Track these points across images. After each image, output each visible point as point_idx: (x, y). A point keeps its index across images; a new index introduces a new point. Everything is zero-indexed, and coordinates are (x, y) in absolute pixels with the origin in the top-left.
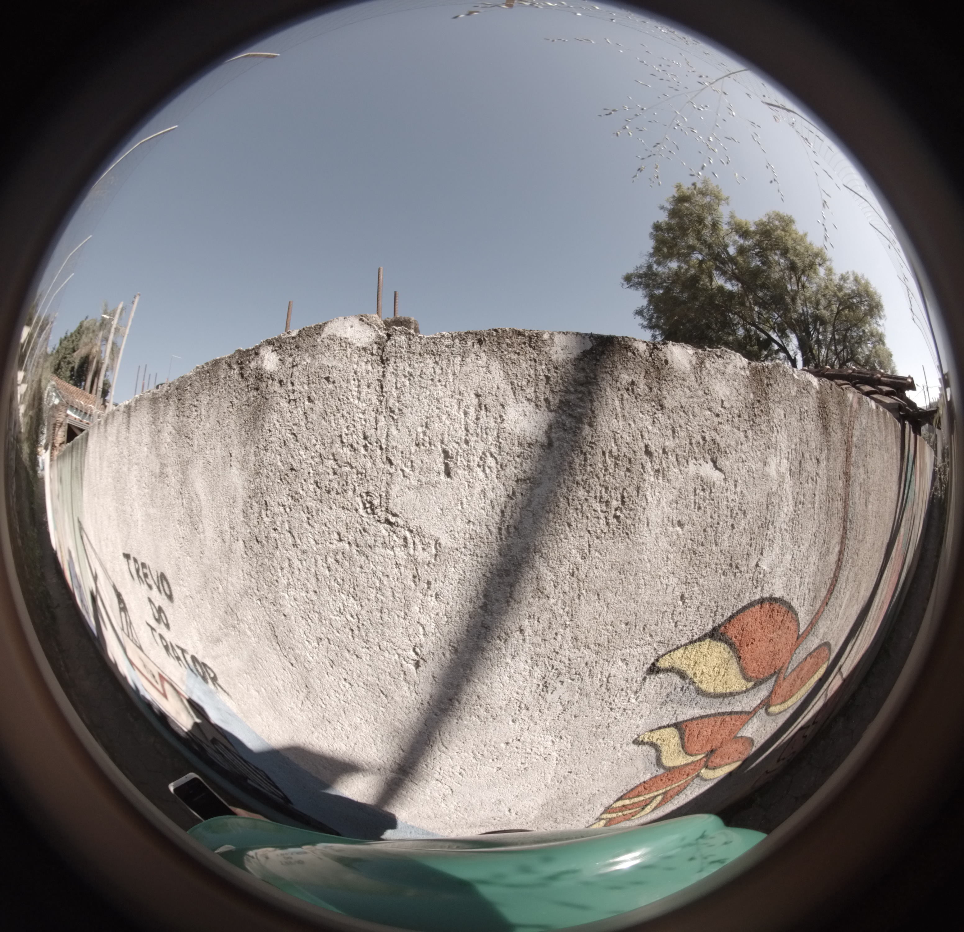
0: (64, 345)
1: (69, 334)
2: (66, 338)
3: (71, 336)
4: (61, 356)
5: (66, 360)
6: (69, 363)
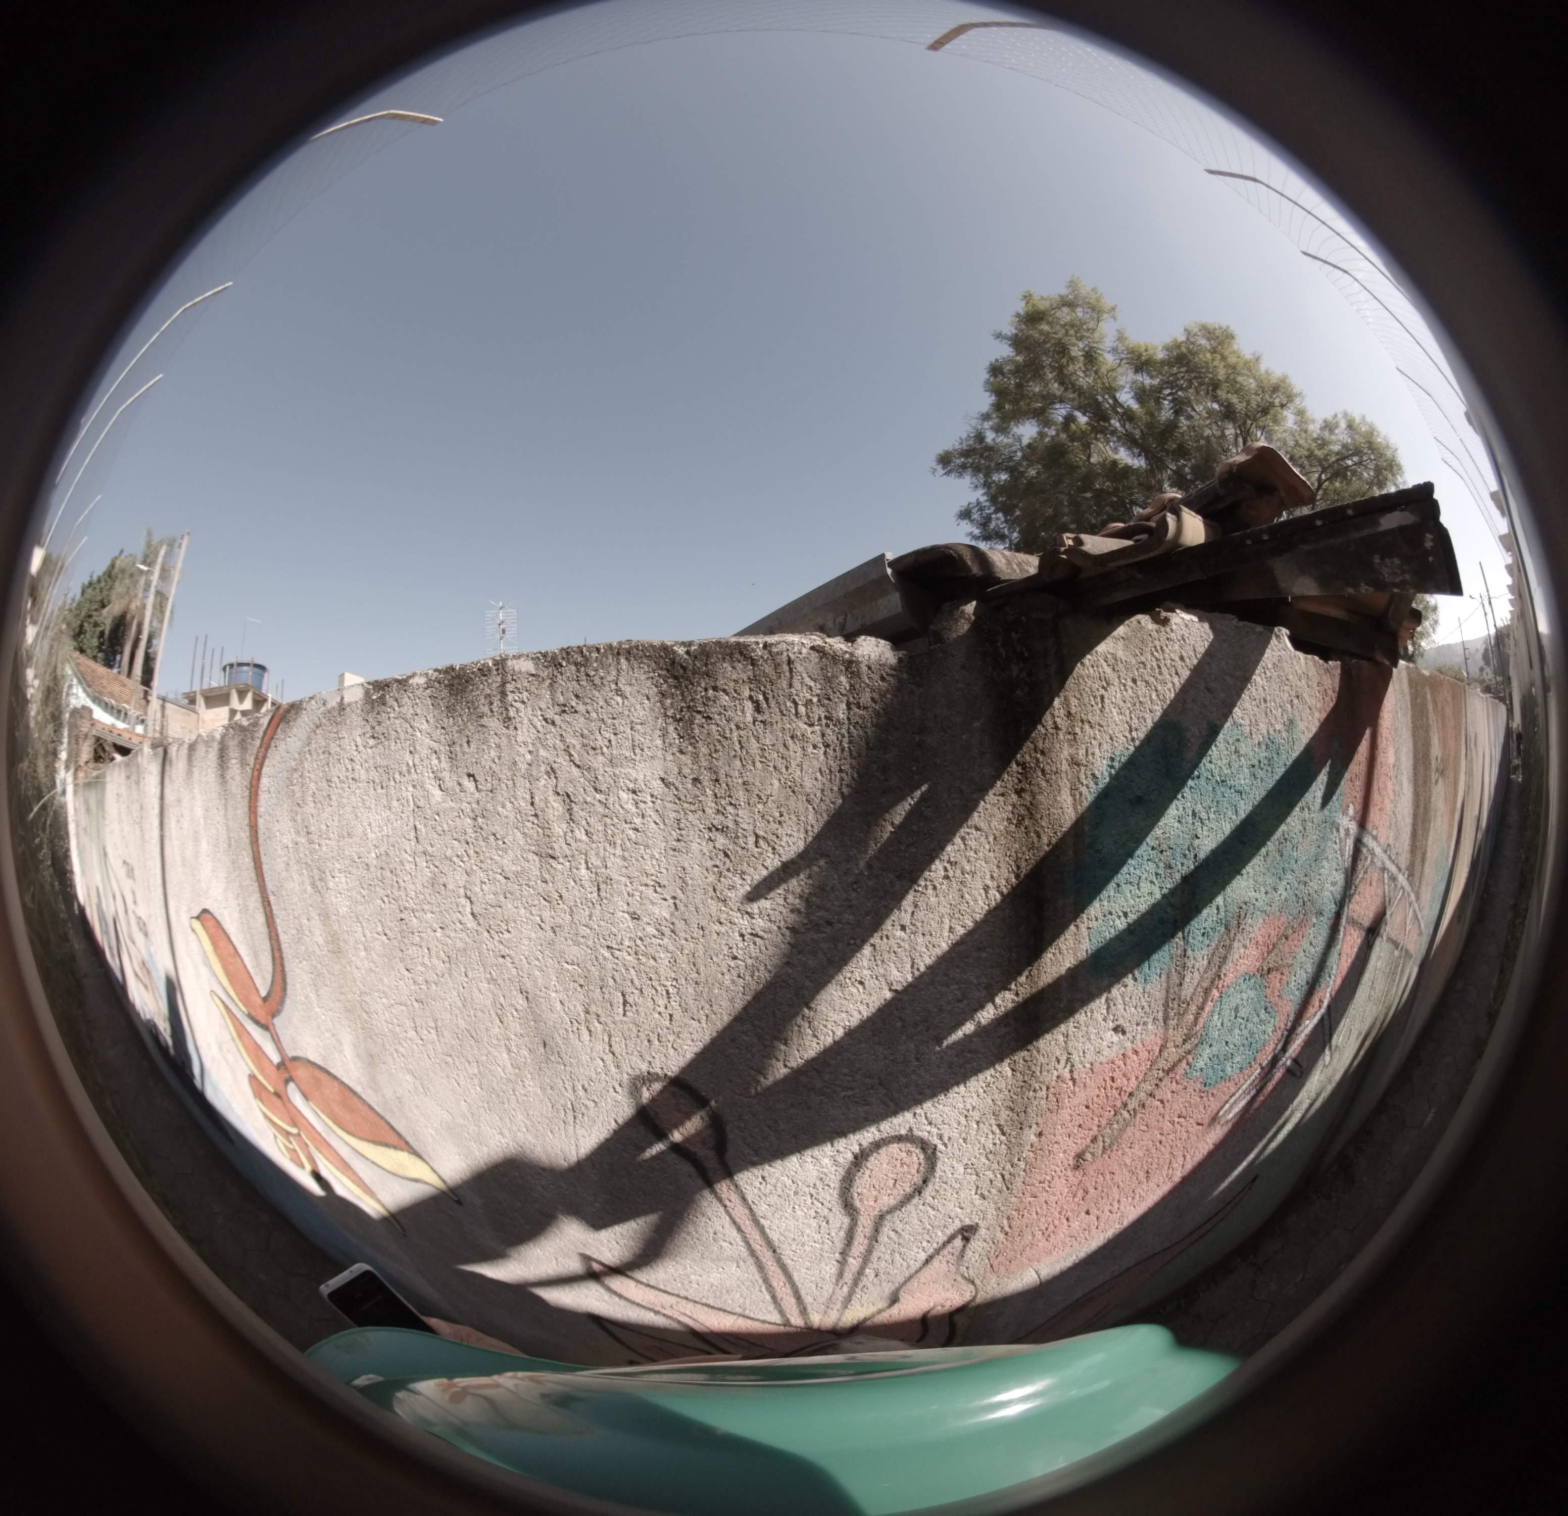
0: (87, 596)
1: (95, 578)
2: (90, 584)
3: (99, 581)
4: (83, 614)
5: (92, 620)
6: (96, 625)
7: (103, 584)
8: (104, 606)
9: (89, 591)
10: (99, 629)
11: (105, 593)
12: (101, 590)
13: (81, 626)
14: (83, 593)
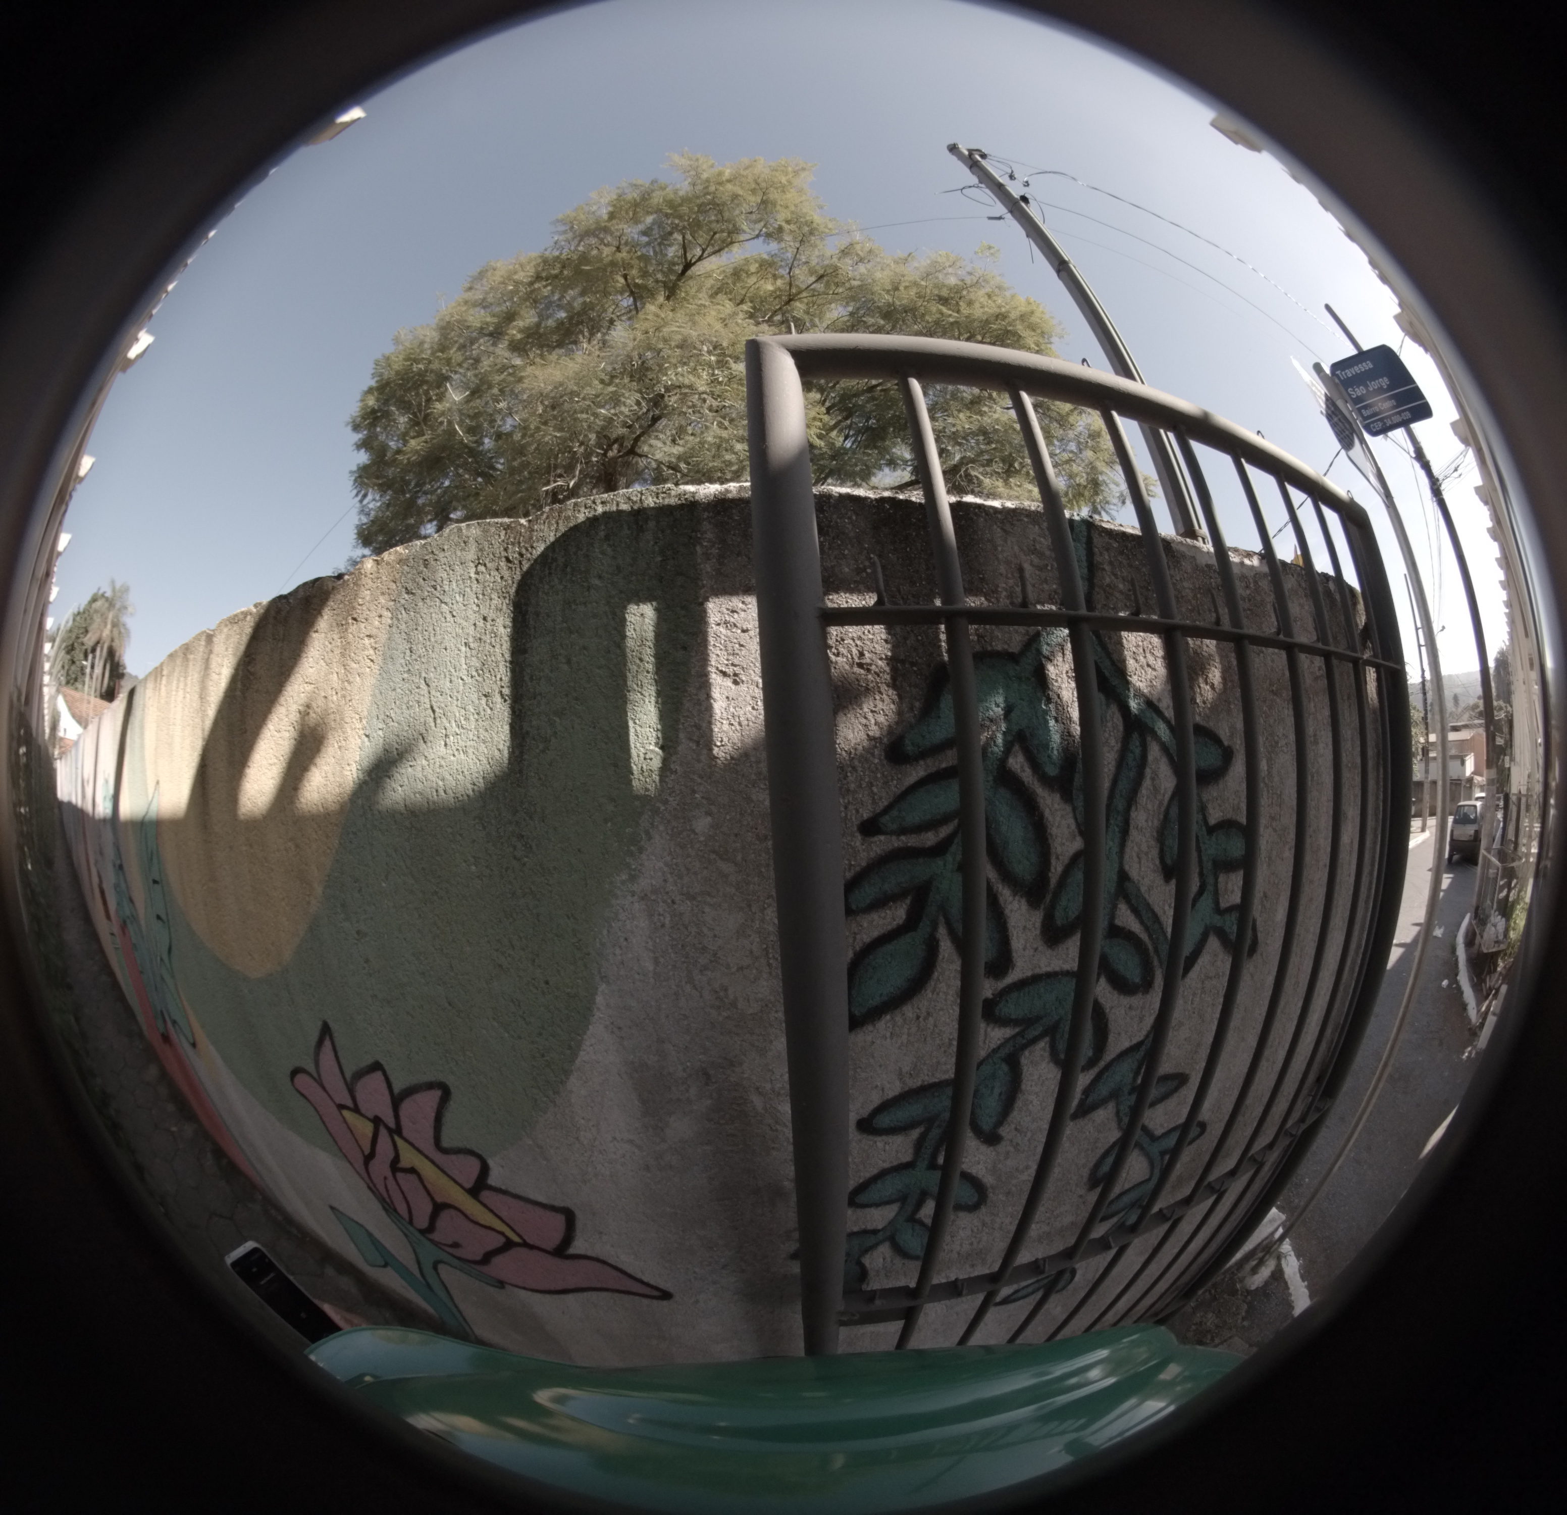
0: (77, 624)
1: (81, 610)
2: (79, 613)
3: (84, 612)
4: (74, 636)
5: (80, 641)
6: (83, 644)
7: (86, 615)
8: (87, 631)
9: (78, 618)
10: (84, 647)
11: (88, 621)
12: (86, 619)
13: (73, 645)
14: (74, 620)
